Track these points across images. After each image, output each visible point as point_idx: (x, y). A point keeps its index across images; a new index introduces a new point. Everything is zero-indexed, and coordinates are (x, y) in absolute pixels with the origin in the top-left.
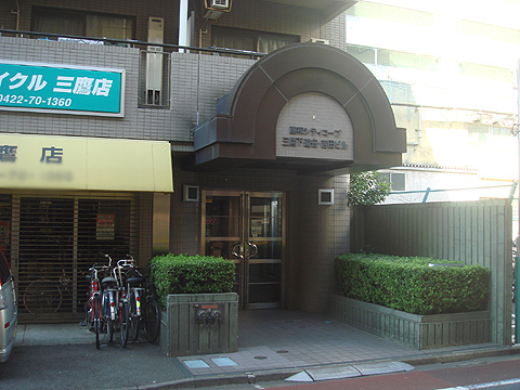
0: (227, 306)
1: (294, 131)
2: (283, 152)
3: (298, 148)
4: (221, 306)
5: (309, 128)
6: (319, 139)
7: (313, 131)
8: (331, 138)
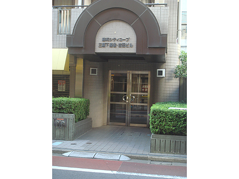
0: (68, 120)
1: (104, 40)
2: (99, 50)
3: (106, 48)
4: (65, 119)
5: (112, 38)
6: (117, 43)
7: (115, 39)
8: (124, 42)
